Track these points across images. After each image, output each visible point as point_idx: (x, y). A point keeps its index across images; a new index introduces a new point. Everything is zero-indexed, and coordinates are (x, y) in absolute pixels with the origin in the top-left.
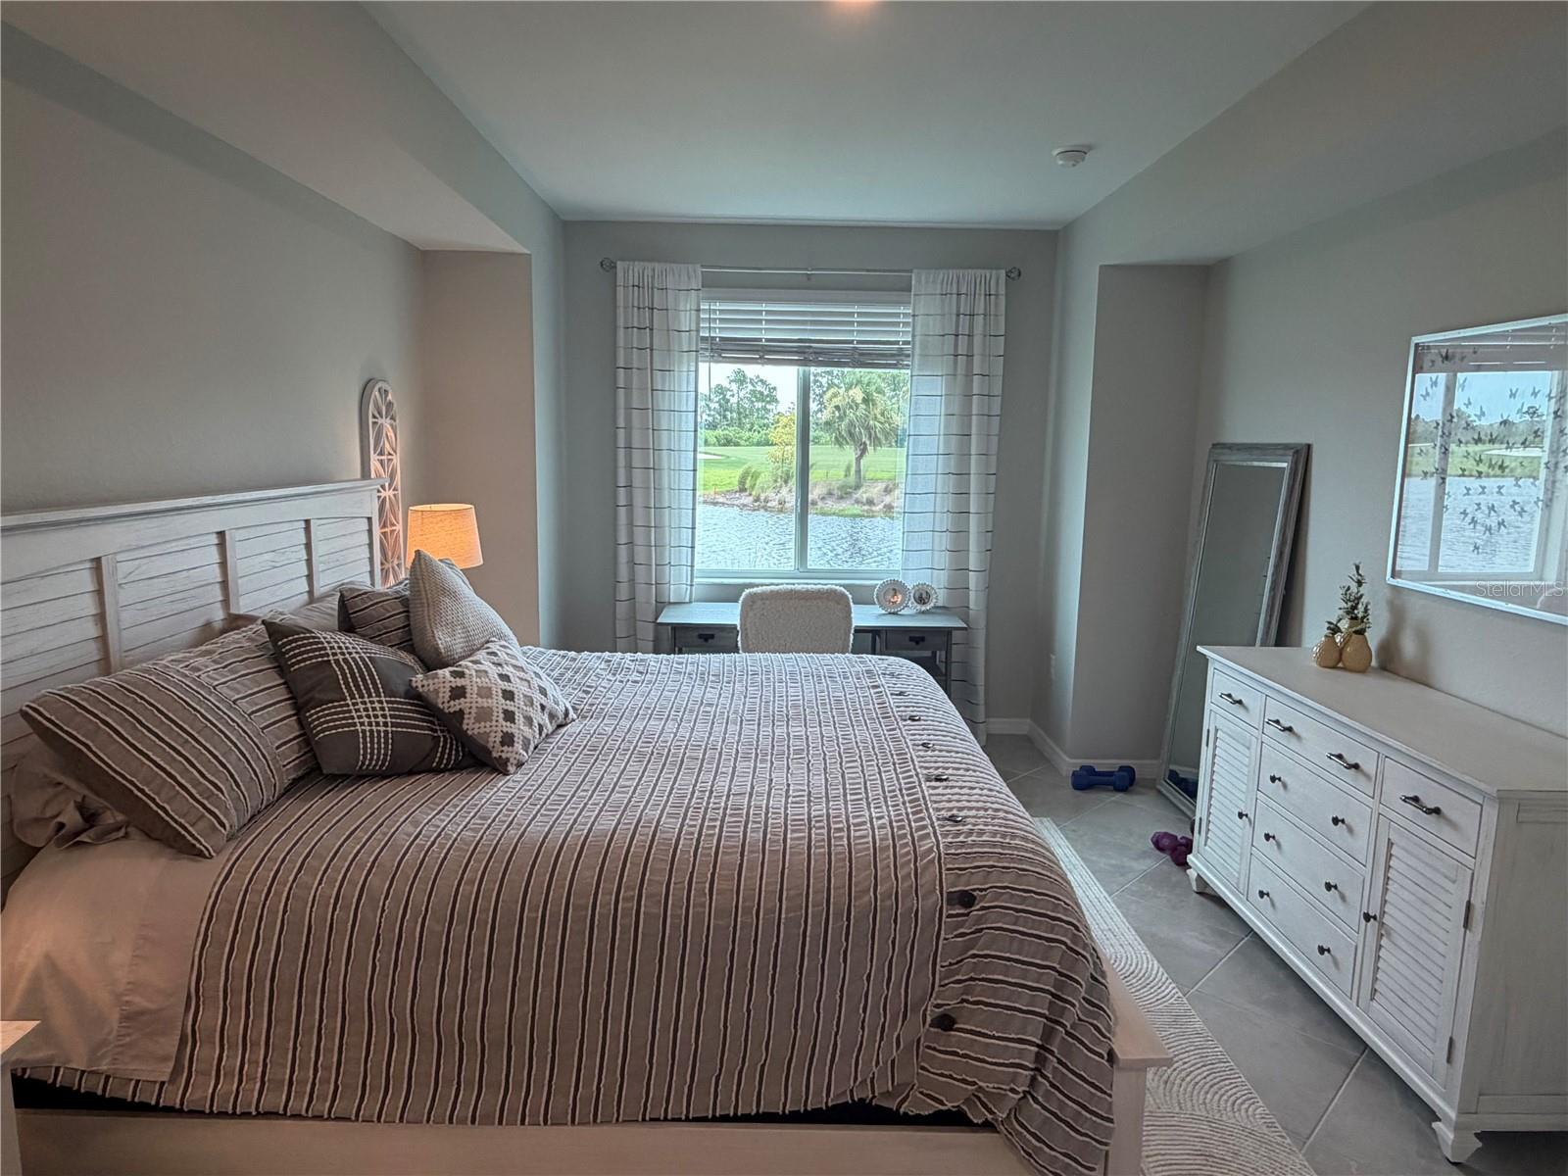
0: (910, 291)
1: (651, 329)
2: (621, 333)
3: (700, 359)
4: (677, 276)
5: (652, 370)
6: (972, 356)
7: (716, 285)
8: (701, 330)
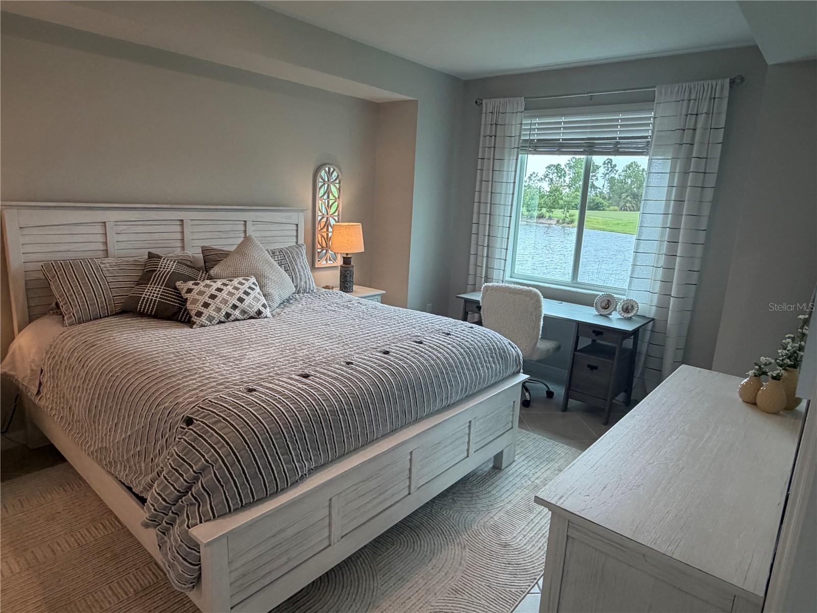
0: (654, 101)
1: (495, 136)
2: (482, 138)
3: (520, 152)
4: (511, 104)
5: (494, 159)
6: (694, 144)
7: (532, 108)
8: (522, 136)
